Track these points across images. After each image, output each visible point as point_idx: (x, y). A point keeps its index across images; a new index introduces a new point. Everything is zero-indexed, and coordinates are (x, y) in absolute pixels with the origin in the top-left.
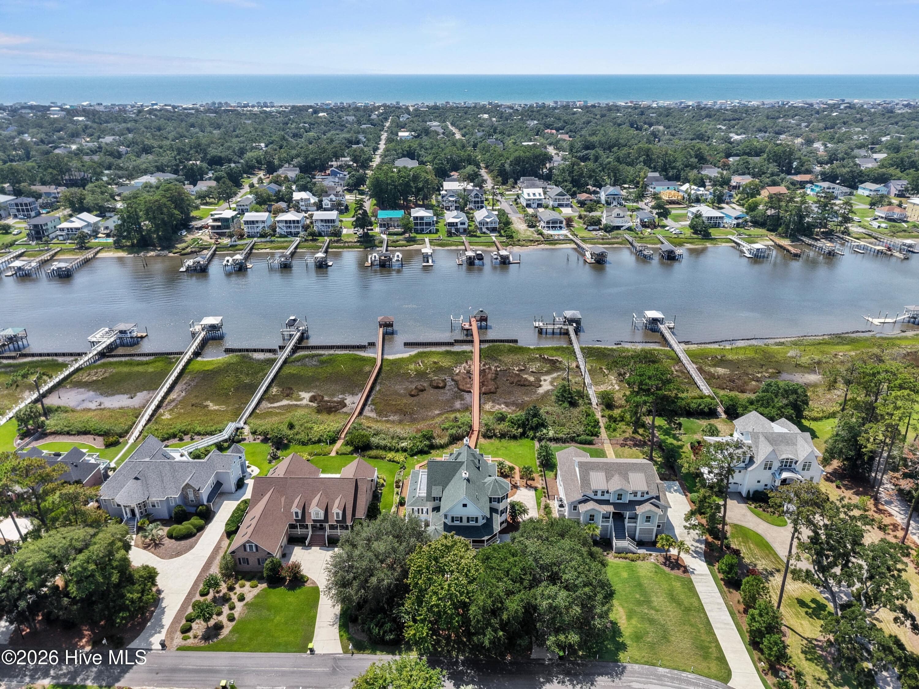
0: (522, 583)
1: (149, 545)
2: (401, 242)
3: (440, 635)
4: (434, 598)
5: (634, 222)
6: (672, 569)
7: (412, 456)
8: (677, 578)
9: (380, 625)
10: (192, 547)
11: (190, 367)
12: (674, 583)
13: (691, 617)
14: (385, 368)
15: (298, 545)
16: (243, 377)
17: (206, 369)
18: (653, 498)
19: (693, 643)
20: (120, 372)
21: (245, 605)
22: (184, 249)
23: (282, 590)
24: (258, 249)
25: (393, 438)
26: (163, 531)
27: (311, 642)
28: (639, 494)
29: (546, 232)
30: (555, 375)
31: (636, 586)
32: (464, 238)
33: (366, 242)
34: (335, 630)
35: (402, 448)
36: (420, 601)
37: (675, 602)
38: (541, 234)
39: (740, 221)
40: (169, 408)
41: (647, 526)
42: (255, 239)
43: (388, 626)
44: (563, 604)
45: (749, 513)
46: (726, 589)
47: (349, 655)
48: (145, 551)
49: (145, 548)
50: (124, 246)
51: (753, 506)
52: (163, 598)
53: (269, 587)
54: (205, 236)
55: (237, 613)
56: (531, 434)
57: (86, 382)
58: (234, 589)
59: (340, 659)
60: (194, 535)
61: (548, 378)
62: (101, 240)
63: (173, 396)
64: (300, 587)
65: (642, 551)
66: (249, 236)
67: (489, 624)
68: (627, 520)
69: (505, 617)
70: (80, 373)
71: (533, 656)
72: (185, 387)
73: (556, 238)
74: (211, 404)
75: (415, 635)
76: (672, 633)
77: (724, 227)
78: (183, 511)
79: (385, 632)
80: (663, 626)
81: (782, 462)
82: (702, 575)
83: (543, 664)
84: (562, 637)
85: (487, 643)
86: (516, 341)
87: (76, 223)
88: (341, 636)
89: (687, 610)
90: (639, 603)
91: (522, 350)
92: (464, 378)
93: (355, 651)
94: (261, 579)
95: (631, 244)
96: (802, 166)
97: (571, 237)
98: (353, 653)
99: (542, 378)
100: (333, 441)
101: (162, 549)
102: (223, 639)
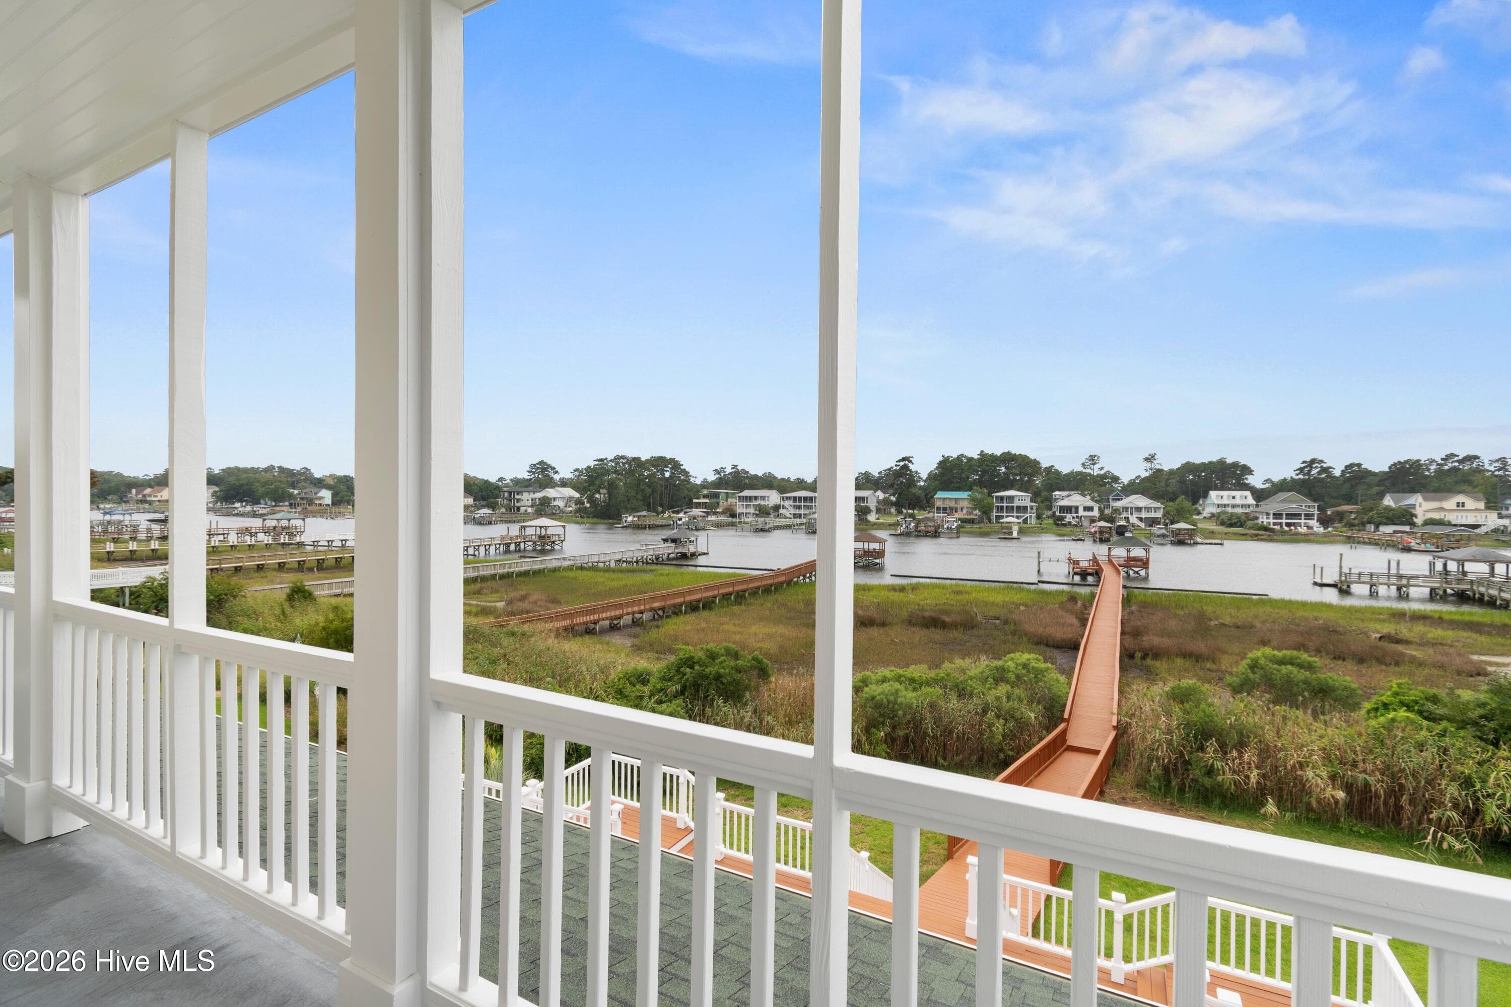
29: (1274, 527)
38: (1264, 529)
73: (1303, 533)
97: (1342, 534)
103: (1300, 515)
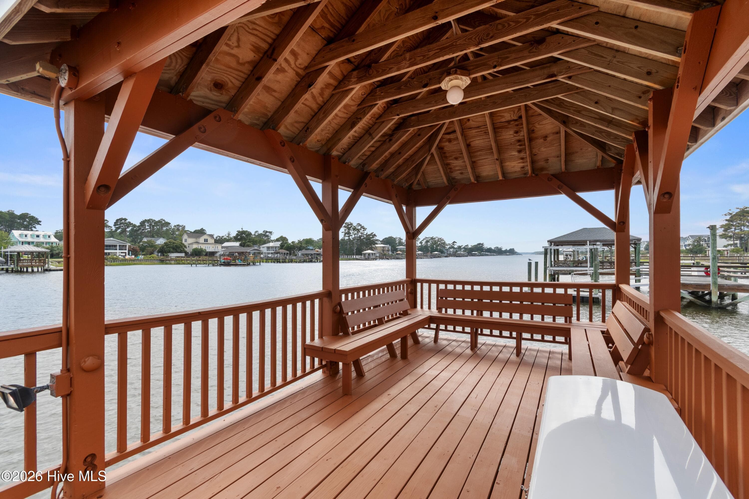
103: (115, 246)
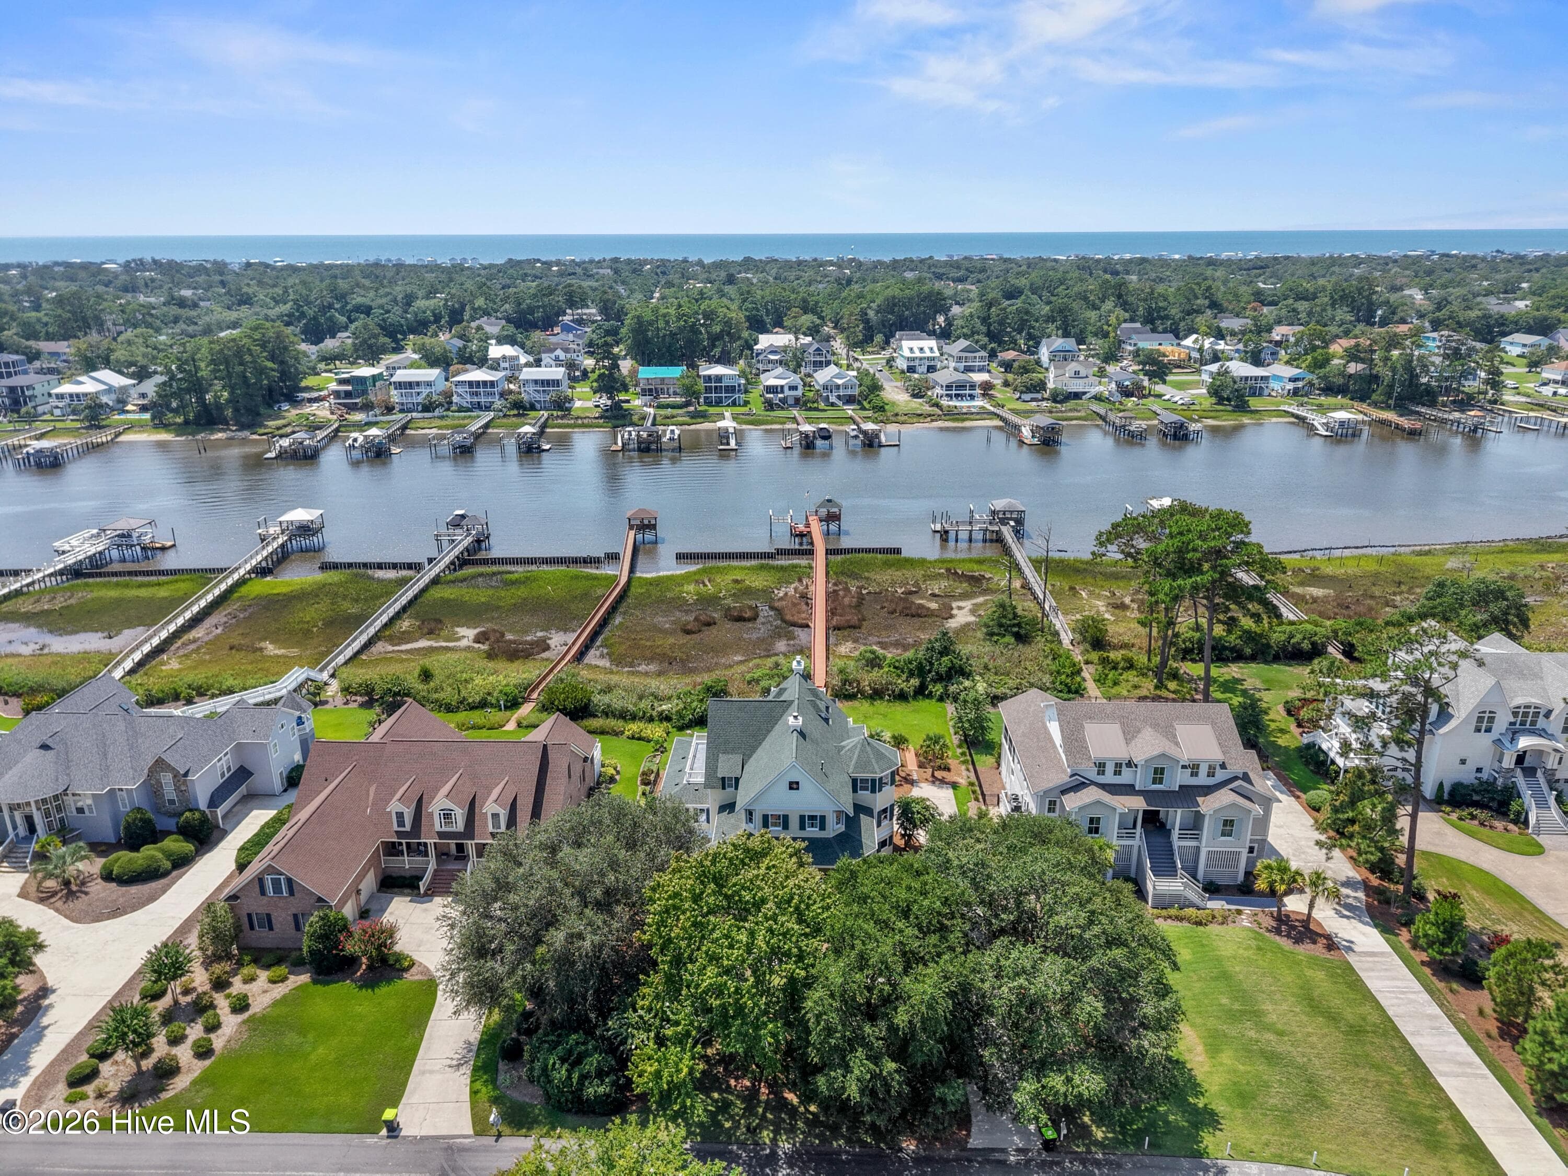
0: (943, 938)
1: (54, 894)
2: (680, 419)
3: (728, 1089)
4: (711, 971)
5: (1106, 388)
6: (1298, 941)
7: (681, 729)
8: (1314, 962)
9: (574, 1060)
10: (152, 898)
11: (244, 590)
12: (1309, 973)
13: (1369, 1048)
14: (635, 590)
15: (403, 894)
16: (346, 605)
17: (275, 592)
18: (1236, 778)
19: (1391, 1111)
20: (100, 599)
21: (244, 1022)
22: (278, 428)
23: (346, 987)
24: (417, 428)
25: (641, 698)
26: (93, 866)
27: (395, 1105)
28: (1203, 770)
29: (945, 402)
30: (981, 599)
31: (1216, 979)
32: (795, 412)
33: (616, 417)
34: (461, 1082)
35: (661, 713)
36: (674, 986)
37: (1322, 1014)
38: (937, 405)
39: (1300, 384)
40: (181, 652)
41: (1226, 845)
42: (414, 414)
43: (593, 1062)
44: (1055, 990)
45: (1449, 831)
46: (1441, 985)
47: (489, 1141)
48: (40, 906)
49: (41, 901)
50: (170, 425)
51: (1454, 816)
52: (50, 1006)
53: (315, 982)
54: (321, 411)
55: (218, 1041)
56: (938, 689)
57: (26, 613)
58: (228, 984)
59: (463, 1149)
60: (166, 874)
61: (967, 604)
62: (130, 416)
63: (198, 633)
64: (389, 981)
65: (1217, 905)
66: (402, 411)
67: (858, 1040)
68: (1175, 834)
69: (901, 1018)
70: (20, 600)
71: (975, 1142)
72: (225, 619)
73: (964, 410)
74: (270, 647)
75: (658, 1075)
76: (1331, 1086)
77: (1269, 395)
78: (147, 822)
79: (583, 1077)
80: (1303, 1068)
81: (1515, 714)
82: (1373, 954)
83: (1003, 1163)
84: (1056, 1081)
85: (853, 1090)
86: (898, 551)
87: (87, 385)
88: (474, 1093)
89: (1356, 1032)
90: (1233, 1016)
91: (911, 563)
92: (794, 605)
93: (506, 1130)
94: (297, 965)
95: (1103, 418)
96: (1394, 313)
97: (992, 409)
98: (499, 1136)
99: (954, 605)
100: (513, 704)
101: (80, 904)
102: (169, 1100)
103: (966, 385)
